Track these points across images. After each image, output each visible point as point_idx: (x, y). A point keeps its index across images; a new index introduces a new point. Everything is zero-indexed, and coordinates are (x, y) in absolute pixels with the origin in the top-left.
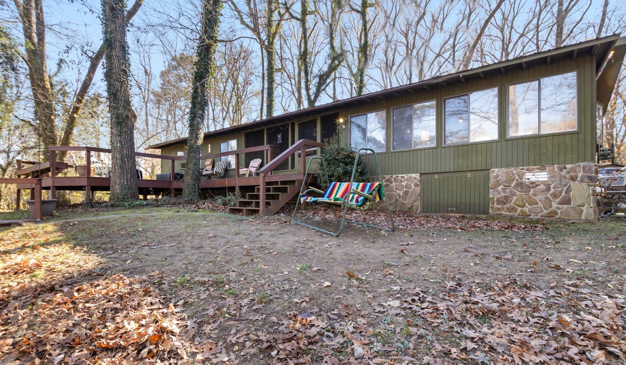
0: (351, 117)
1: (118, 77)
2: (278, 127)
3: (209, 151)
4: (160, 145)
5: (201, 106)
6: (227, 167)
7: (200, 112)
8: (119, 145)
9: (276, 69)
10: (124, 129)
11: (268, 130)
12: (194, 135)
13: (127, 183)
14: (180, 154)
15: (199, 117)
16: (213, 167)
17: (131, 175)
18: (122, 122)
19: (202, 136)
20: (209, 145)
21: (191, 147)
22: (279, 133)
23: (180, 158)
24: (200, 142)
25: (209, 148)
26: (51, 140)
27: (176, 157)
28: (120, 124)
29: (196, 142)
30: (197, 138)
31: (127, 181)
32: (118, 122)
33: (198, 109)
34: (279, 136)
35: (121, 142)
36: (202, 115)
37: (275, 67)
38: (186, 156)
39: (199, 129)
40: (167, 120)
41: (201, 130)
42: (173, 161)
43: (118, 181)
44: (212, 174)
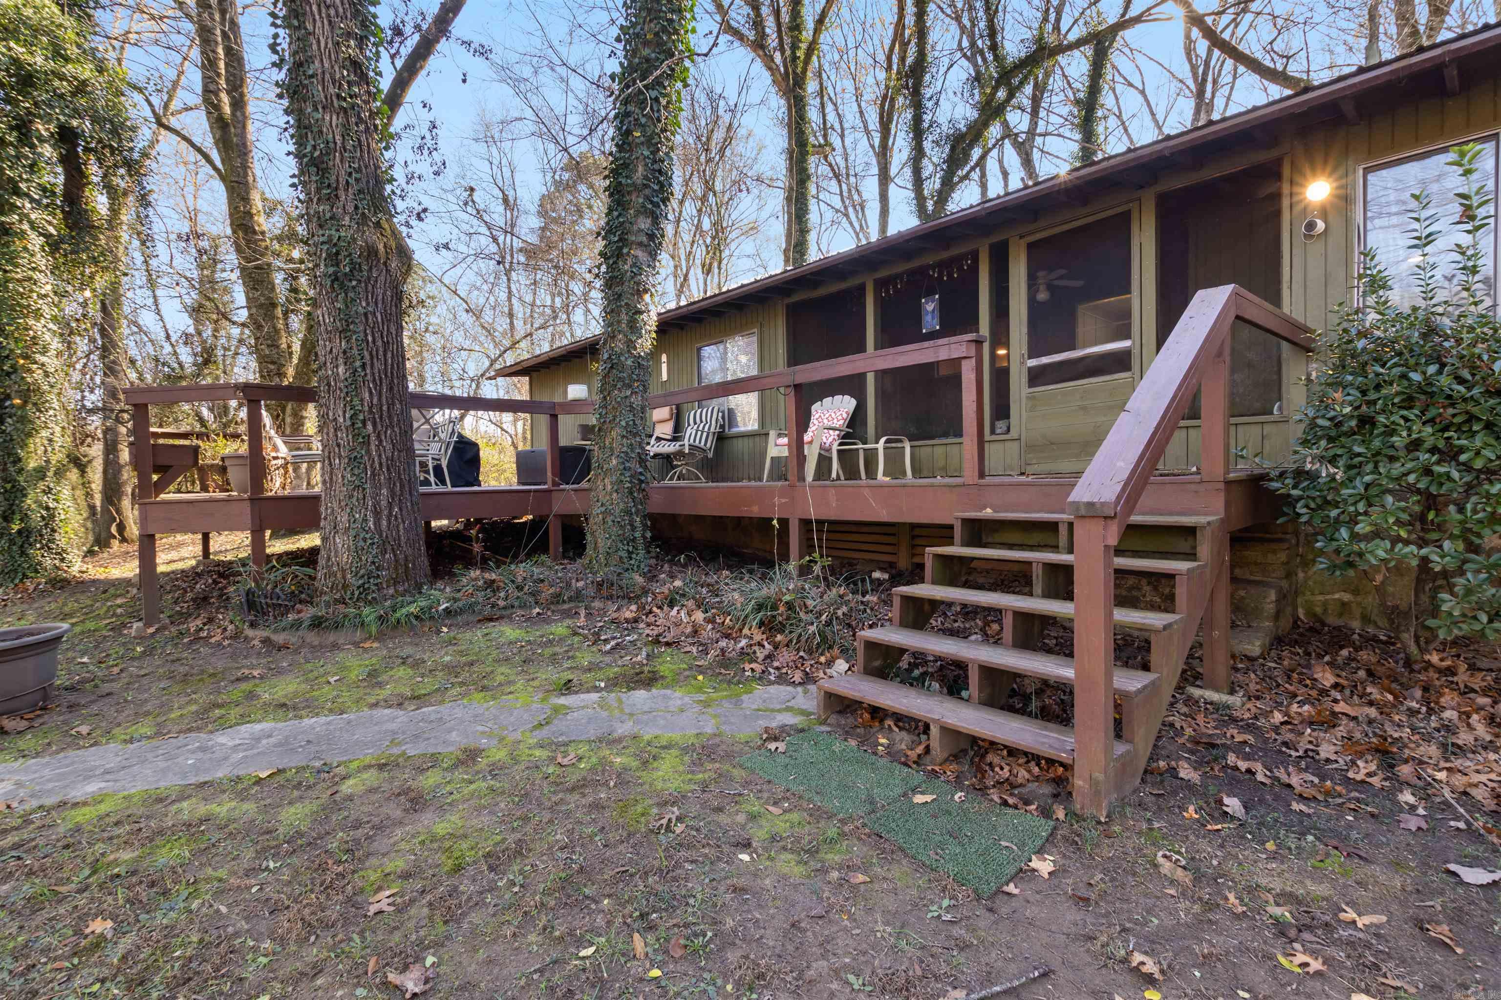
0: (1367, 171)
1: (333, 90)
2: (922, 271)
3: (665, 377)
4: (525, 365)
5: (647, 198)
6: (722, 426)
7: (644, 223)
8: (341, 370)
9: (814, 146)
10: (361, 306)
11: (881, 284)
12: (624, 317)
13: (377, 523)
14: (576, 391)
15: (640, 244)
16: (678, 428)
17: (392, 492)
18: (350, 276)
19: (650, 320)
20: (664, 358)
21: (613, 365)
22: (929, 293)
23: (575, 406)
24: (646, 343)
25: (664, 367)
26: (272, 367)
27: (561, 405)
28: (342, 286)
29: (631, 345)
30: (634, 327)
31: (377, 514)
32: (335, 278)
33: (638, 213)
34: (930, 307)
35: (348, 361)
36: (651, 237)
37: (812, 139)
38: (597, 398)
39: (640, 291)
40: (552, 307)
41: (647, 297)
42: (554, 417)
43: (343, 519)
44: (680, 454)
